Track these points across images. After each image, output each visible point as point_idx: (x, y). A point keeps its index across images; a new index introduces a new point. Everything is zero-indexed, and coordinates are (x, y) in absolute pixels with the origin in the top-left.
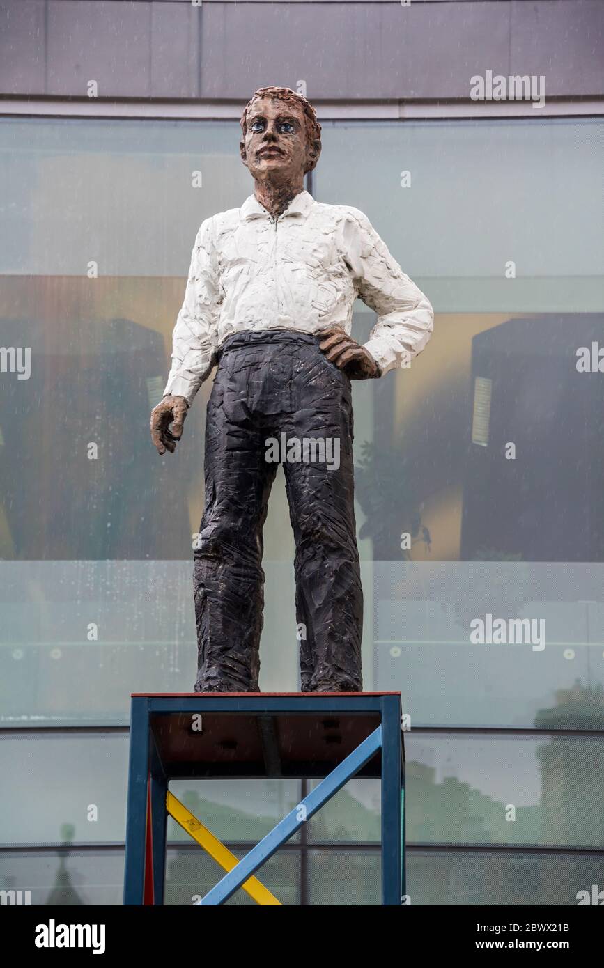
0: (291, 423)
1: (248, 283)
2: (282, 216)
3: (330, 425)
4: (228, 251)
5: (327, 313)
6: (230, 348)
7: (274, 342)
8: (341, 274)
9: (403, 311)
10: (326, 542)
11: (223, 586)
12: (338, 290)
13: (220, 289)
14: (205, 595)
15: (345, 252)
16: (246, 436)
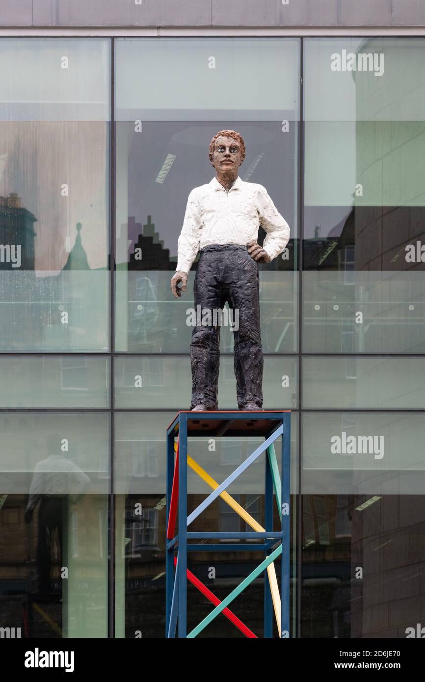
0: (237, 287)
1: (216, 222)
2: (230, 190)
3: (253, 287)
4: (207, 206)
5: (251, 235)
6: (208, 251)
7: (229, 250)
8: (255, 217)
9: (278, 231)
10: (251, 340)
11: (206, 359)
12: (255, 224)
13: (202, 222)
14: (197, 362)
15: (258, 206)
16: (215, 292)
